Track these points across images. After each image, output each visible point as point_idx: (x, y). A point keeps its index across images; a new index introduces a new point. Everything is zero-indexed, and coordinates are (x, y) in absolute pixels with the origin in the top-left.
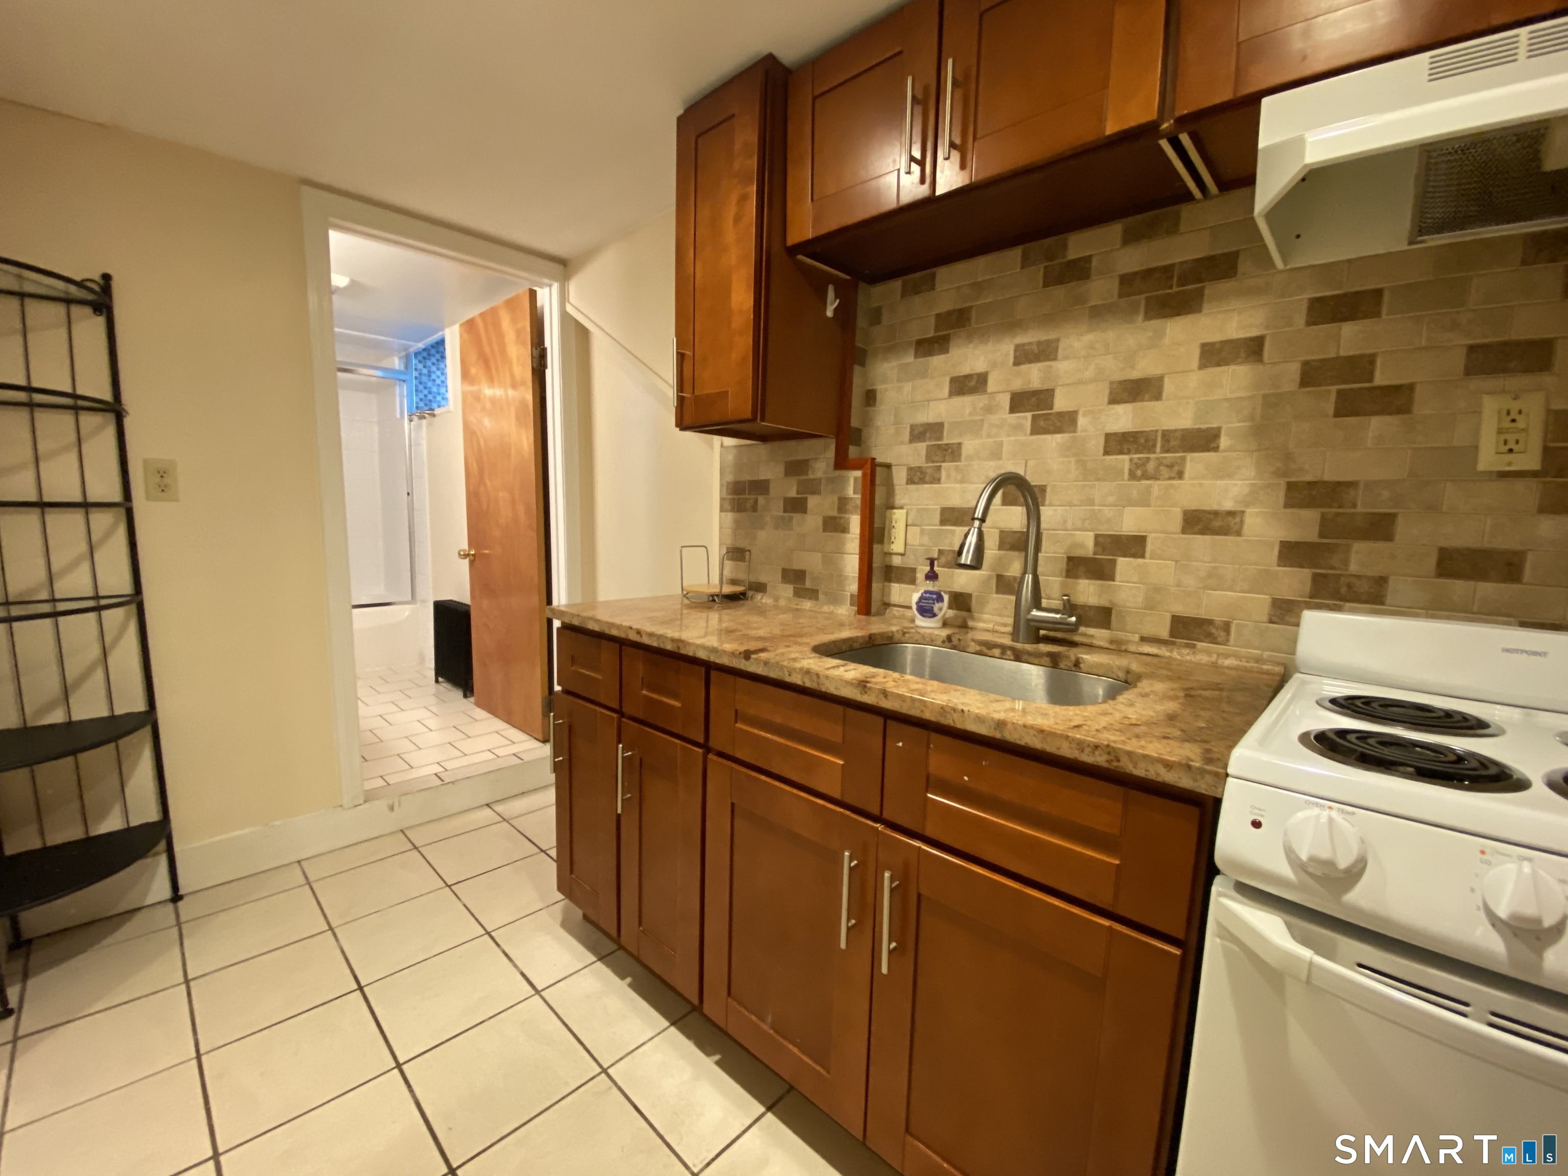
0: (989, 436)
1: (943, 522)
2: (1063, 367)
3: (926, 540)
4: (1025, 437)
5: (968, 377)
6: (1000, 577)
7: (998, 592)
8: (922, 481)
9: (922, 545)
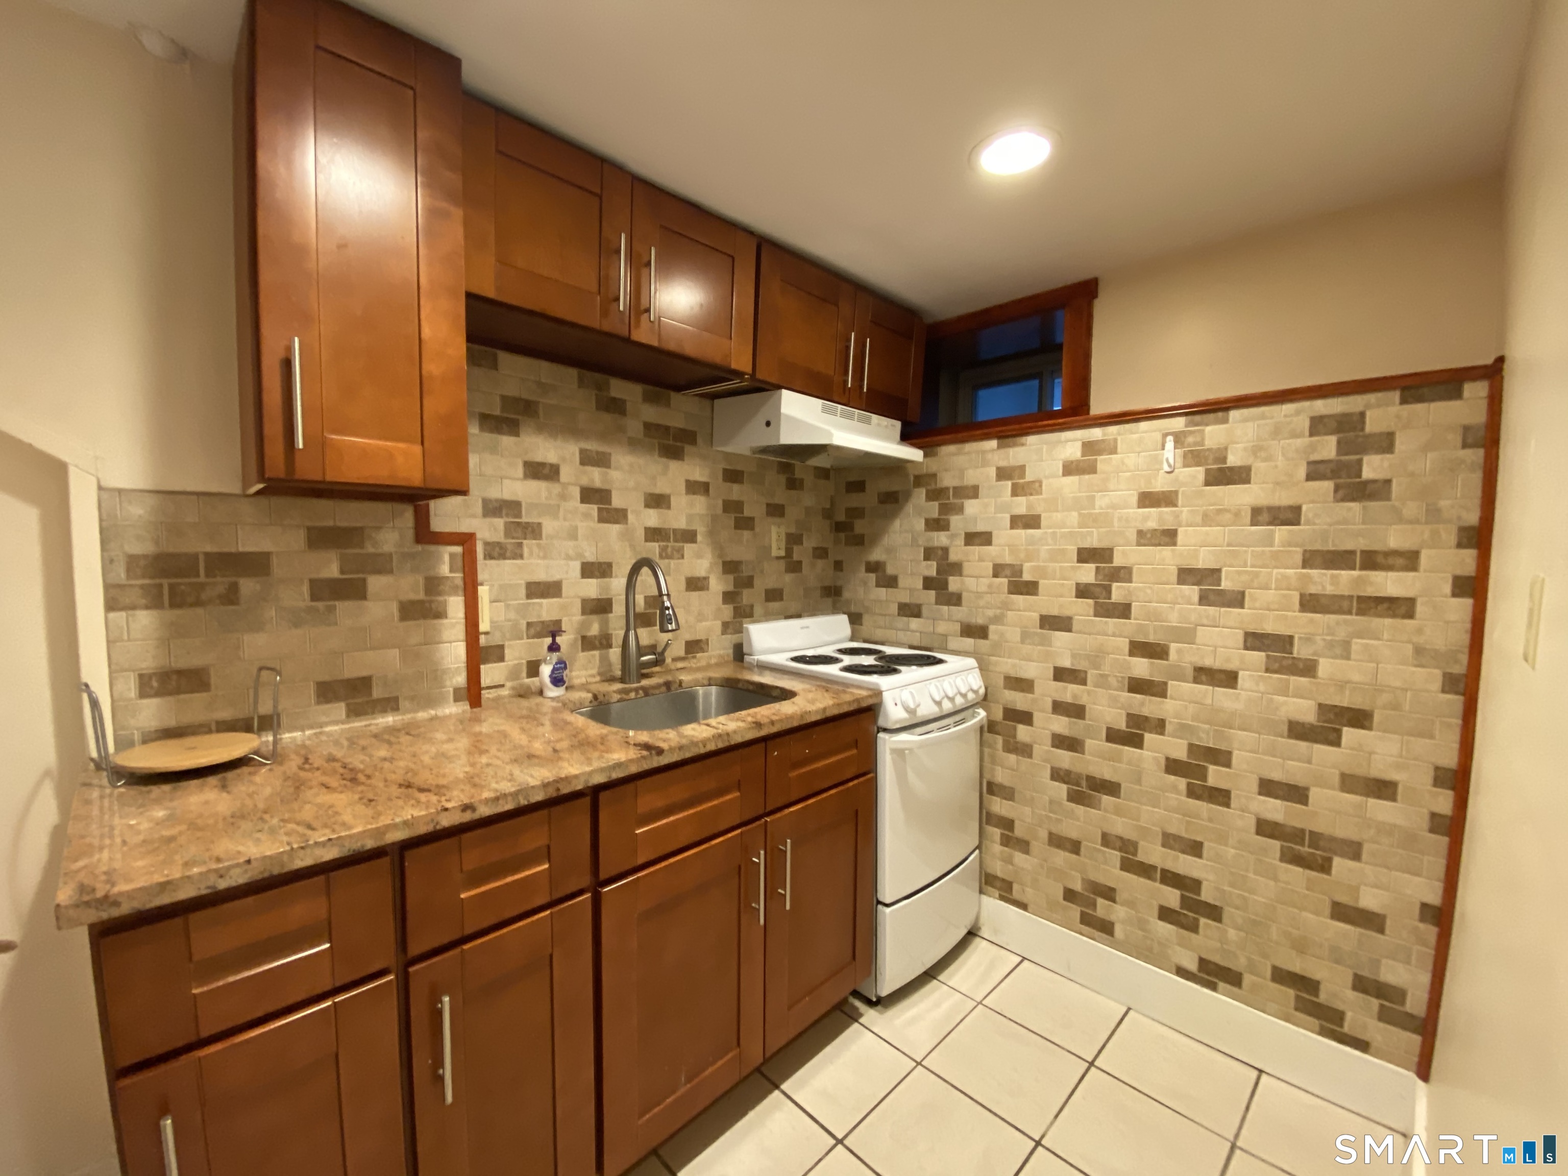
0: (565, 519)
1: (529, 596)
2: (614, 475)
3: (512, 615)
4: (594, 524)
5: (542, 465)
6: (584, 638)
7: (583, 650)
8: (503, 556)
9: (509, 620)
